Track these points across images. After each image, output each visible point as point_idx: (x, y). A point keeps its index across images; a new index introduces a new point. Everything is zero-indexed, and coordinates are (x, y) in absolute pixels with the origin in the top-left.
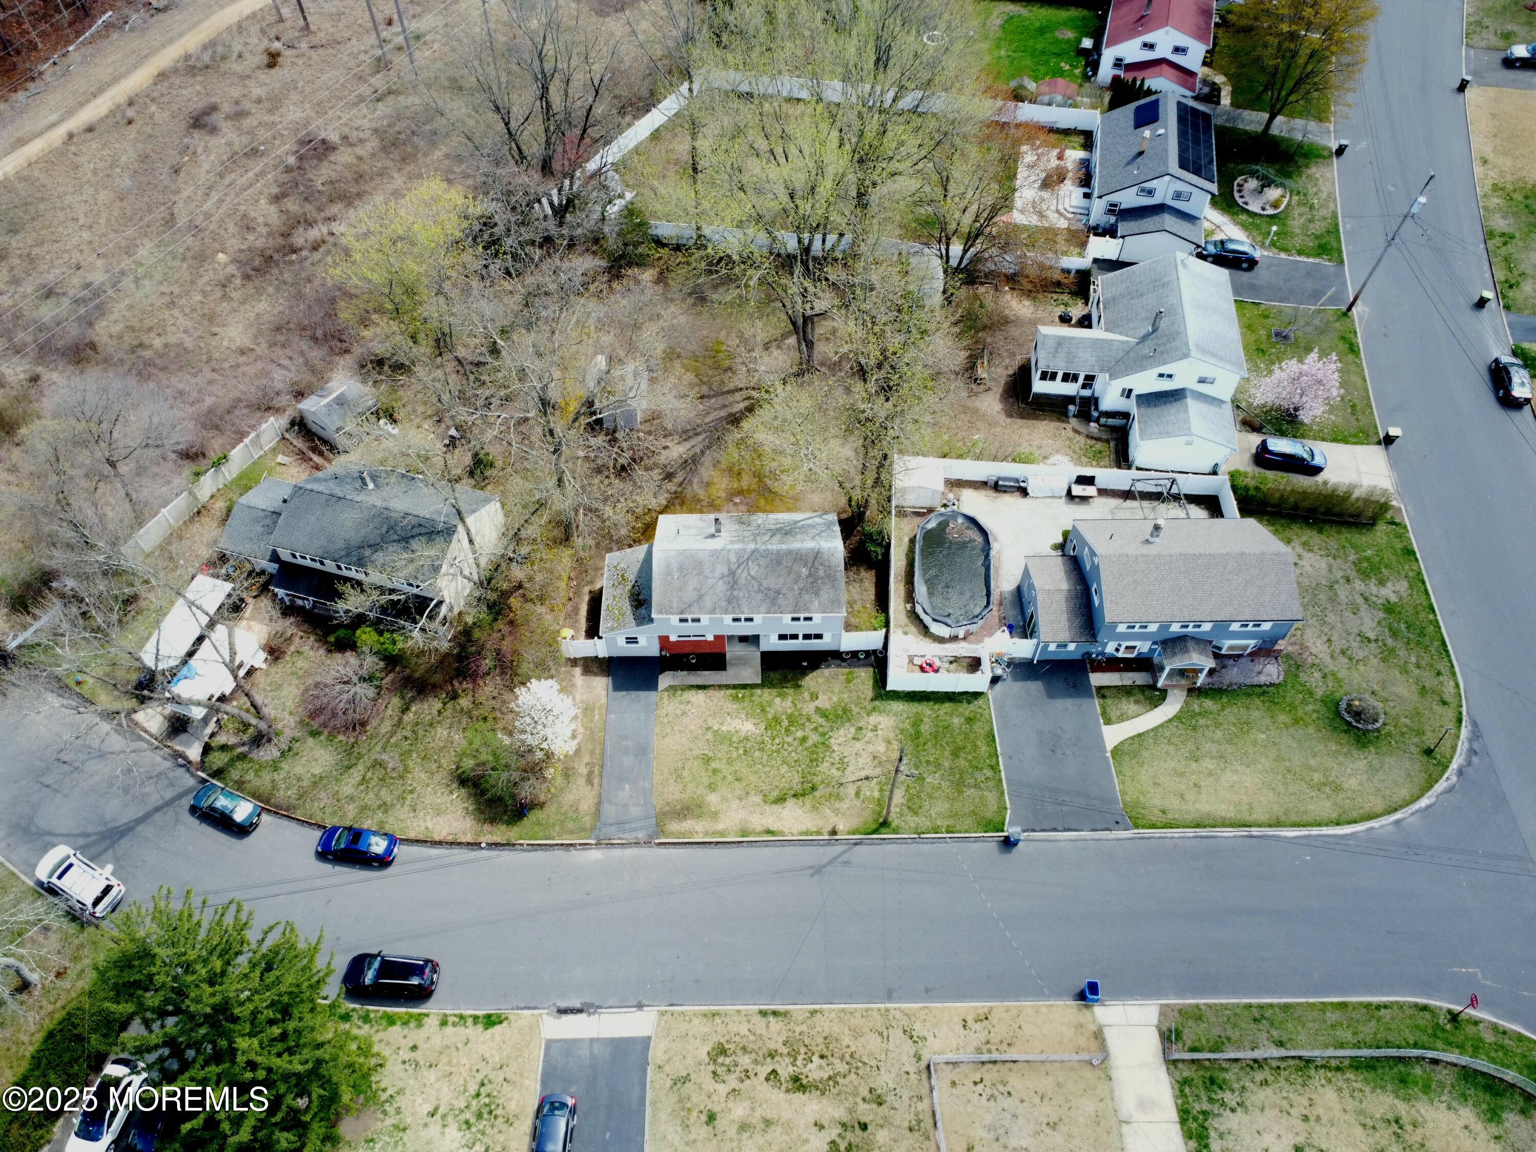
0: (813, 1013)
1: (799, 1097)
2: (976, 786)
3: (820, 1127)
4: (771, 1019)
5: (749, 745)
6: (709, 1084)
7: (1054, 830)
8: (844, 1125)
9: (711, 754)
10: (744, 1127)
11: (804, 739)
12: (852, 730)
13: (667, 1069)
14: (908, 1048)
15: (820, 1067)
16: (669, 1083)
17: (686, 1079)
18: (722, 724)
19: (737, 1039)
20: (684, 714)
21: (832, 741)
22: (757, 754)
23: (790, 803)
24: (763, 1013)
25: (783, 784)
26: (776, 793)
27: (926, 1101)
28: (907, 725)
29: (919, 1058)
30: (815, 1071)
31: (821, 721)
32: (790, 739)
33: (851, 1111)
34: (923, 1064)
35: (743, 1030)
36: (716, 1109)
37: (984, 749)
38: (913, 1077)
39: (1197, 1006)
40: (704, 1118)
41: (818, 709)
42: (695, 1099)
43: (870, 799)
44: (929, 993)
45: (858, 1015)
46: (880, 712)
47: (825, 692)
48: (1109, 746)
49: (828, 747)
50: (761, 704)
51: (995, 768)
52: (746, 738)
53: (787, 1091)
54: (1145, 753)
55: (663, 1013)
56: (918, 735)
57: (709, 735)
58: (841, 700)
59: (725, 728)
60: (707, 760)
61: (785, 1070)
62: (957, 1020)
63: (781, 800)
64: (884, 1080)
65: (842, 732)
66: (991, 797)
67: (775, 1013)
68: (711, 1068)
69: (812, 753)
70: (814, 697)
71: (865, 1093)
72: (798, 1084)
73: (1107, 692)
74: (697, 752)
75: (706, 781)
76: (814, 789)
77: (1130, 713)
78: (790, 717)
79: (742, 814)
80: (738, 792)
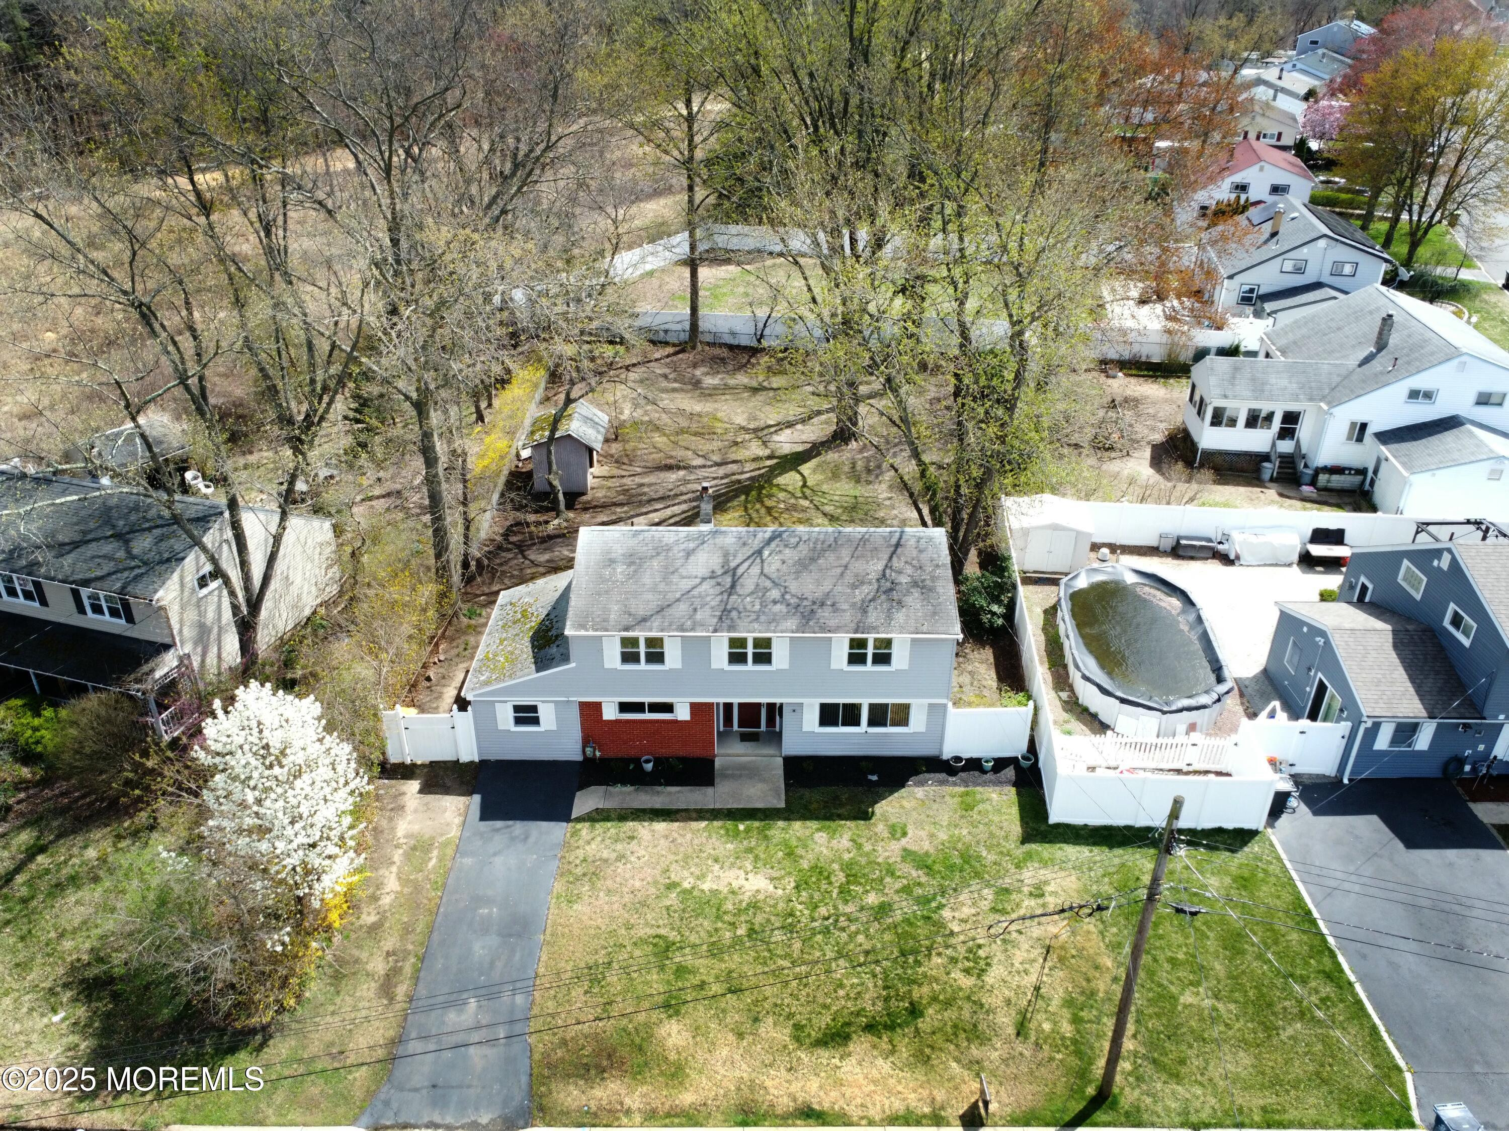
2: (1304, 1016)
5: (760, 919)
9: (673, 936)
11: (883, 909)
12: (988, 893)
18: (701, 877)
20: (621, 858)
21: (946, 913)
22: (778, 936)
23: (860, 1045)
25: (841, 1003)
26: (824, 1023)
31: (920, 876)
32: (850, 908)
37: (1295, 938)
41: (907, 854)
43: (1056, 1041)
46: (1044, 864)
47: (920, 826)
49: (939, 925)
50: (785, 845)
51: (1334, 975)
52: (754, 905)
57: (672, 899)
58: (955, 839)
59: (706, 886)
60: (664, 948)
63: (837, 1038)
65: (965, 897)
66: (1350, 1042)
69: (904, 937)
70: (899, 832)
74: (642, 932)
75: (658, 992)
76: (914, 1013)
78: (849, 867)
79: (743, 1071)
80: (733, 1018)
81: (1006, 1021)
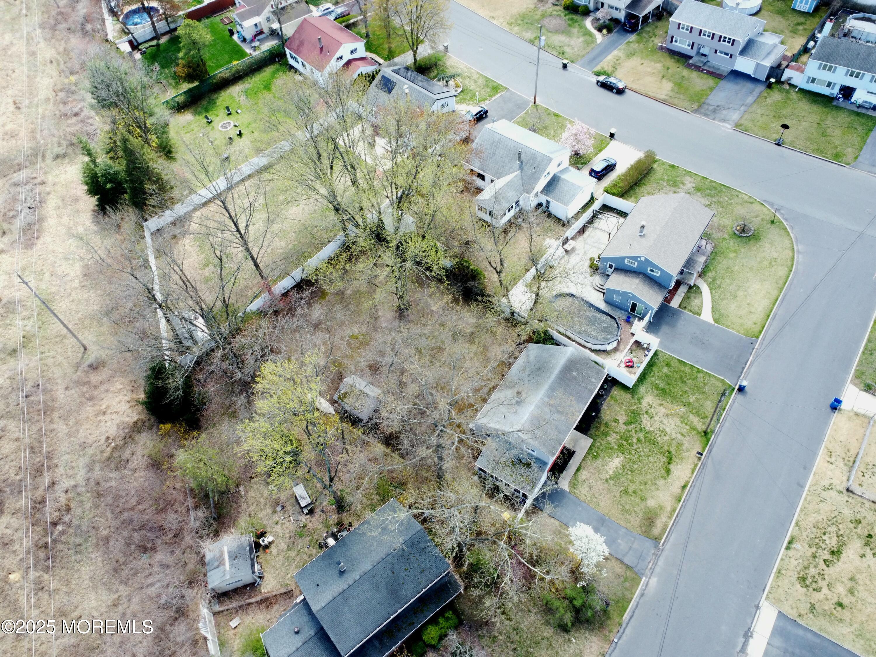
0: (797, 525)
1: (844, 556)
2: (705, 384)
3: (863, 556)
4: (793, 546)
5: (628, 467)
6: (820, 596)
7: (743, 368)
8: (866, 544)
9: (623, 488)
10: (851, 591)
11: (639, 440)
12: (645, 416)
13: (803, 612)
14: (833, 494)
15: (830, 538)
16: (811, 615)
17: (812, 607)
18: (607, 472)
19: (799, 568)
20: (590, 487)
21: (647, 428)
22: (635, 466)
23: (672, 467)
24: (788, 548)
25: (660, 465)
26: (663, 471)
27: (865, 501)
28: (656, 392)
29: (840, 492)
30: (832, 542)
31: (633, 426)
32: (635, 447)
33: (859, 537)
34: (845, 492)
35: (794, 563)
36: (836, 600)
37: (687, 369)
38: (850, 500)
40: (839, 609)
41: (624, 423)
42: (826, 608)
43: (689, 431)
44: (807, 467)
45: (807, 506)
46: (642, 398)
47: (616, 415)
48: (711, 321)
49: (649, 432)
50: (606, 447)
51: (699, 371)
52: (623, 466)
53: (838, 560)
54: (723, 311)
55: (767, 598)
56: (664, 391)
57: (611, 482)
58: (625, 410)
59: (611, 472)
60: (625, 492)
61: (827, 556)
62: (826, 464)
63: (668, 471)
64: (847, 512)
65: (644, 421)
66: (713, 382)
67: (790, 542)
68: (811, 589)
69: (649, 441)
70: (616, 421)
71: (852, 526)
72: (836, 553)
73: (684, 305)
74: (618, 494)
75: (637, 500)
76: (669, 452)
77: (700, 304)
78: (621, 438)
79: (667, 494)
80: (653, 488)
81: (680, 437)
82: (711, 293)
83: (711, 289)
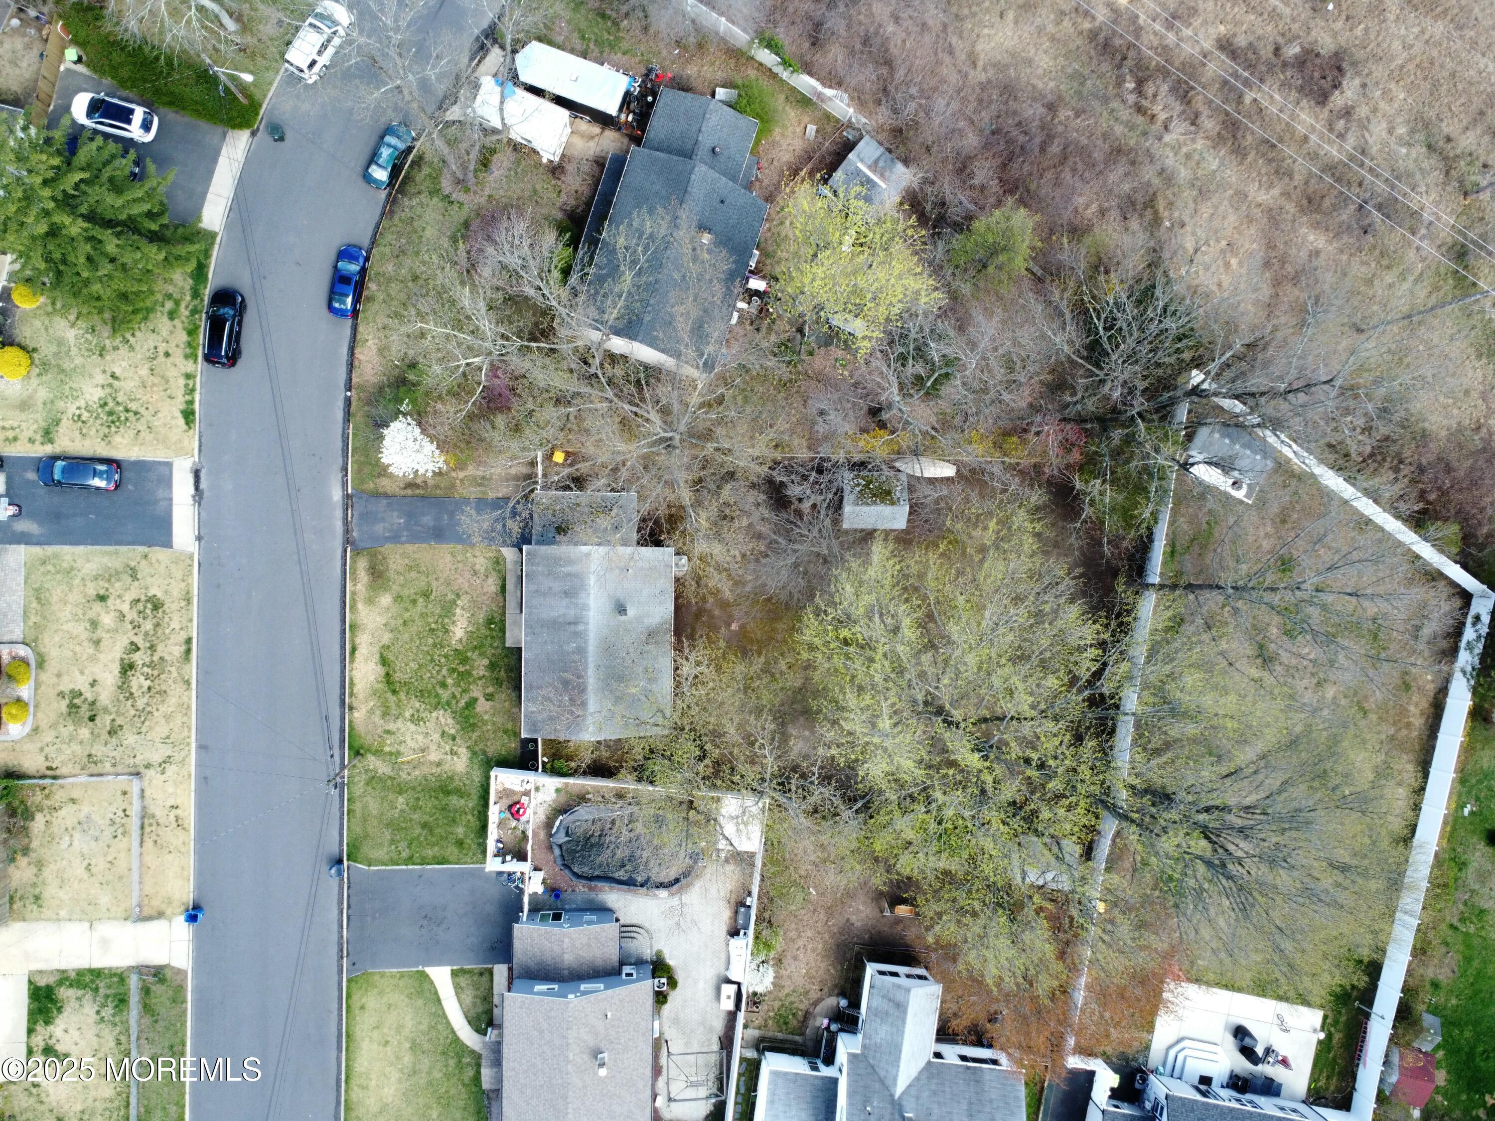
0: (188, 683)
1: (116, 669)
2: (393, 841)
3: (93, 683)
4: (184, 648)
5: (440, 634)
6: (129, 597)
7: (349, 907)
8: (93, 703)
9: (432, 597)
10: (94, 624)
11: (443, 685)
12: (453, 731)
13: (144, 562)
14: (156, 758)
15: (141, 687)
16: (133, 564)
17: (134, 577)
18: (463, 608)
19: (167, 619)
20: (475, 573)
21: (442, 712)
22: (430, 641)
23: (381, 670)
24: (189, 641)
25: (398, 665)
26: (391, 657)
27: (111, 770)
28: (457, 783)
29: (148, 766)
30: (138, 682)
31: (462, 703)
32: (444, 671)
33: (106, 710)
34: (142, 770)
35: (175, 625)
36: (110, 602)
37: (429, 853)
38: (132, 761)
39: (184, 1001)
40: (102, 592)
41: (476, 700)
42: (117, 585)
43: (382, 744)
44: (203, 780)
45: (185, 719)
46: (471, 759)
47: (493, 707)
48: (429, 970)
49: (436, 708)
50: (482, 646)
51: (410, 860)
52: (447, 631)
53: (122, 660)
54: (420, 1002)
55: (191, 557)
56: (448, 793)
57: (451, 596)
58: (485, 723)
59: (458, 611)
60: (426, 594)
61: (139, 658)
62: (179, 802)
63: (384, 661)
64: (129, 738)
65: (450, 721)
66: (380, 853)
67: (188, 651)
68: (143, 598)
69: (429, 692)
70: (489, 697)
71: (119, 721)
72: (127, 668)
73: (485, 978)
74: (434, 584)
75: (406, 592)
76: (394, 692)
77: (463, 996)
78: (468, 673)
79: (371, 626)
80: (393, 622)
81: (391, 726)
82: (453, 1032)
83: (457, 1040)
